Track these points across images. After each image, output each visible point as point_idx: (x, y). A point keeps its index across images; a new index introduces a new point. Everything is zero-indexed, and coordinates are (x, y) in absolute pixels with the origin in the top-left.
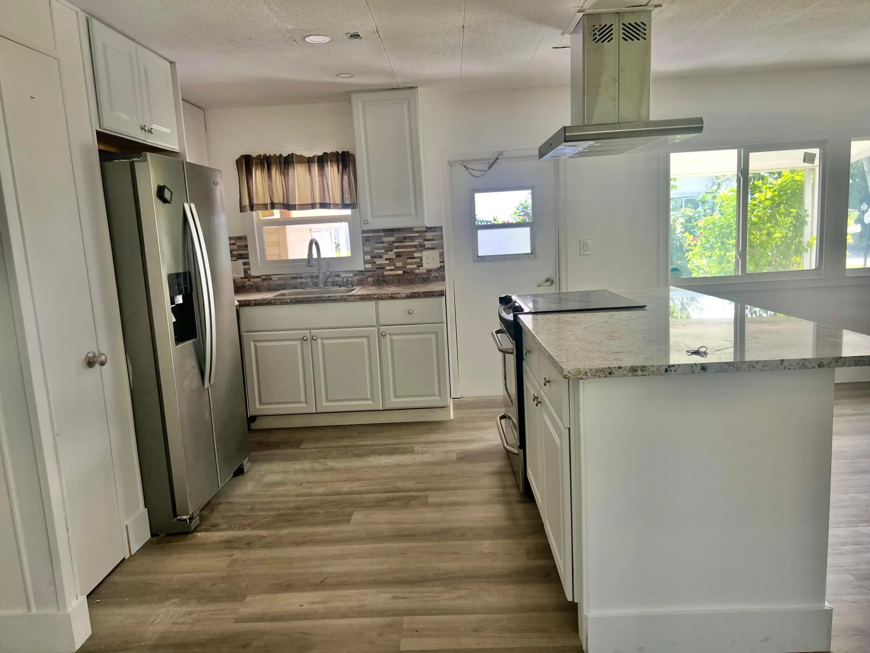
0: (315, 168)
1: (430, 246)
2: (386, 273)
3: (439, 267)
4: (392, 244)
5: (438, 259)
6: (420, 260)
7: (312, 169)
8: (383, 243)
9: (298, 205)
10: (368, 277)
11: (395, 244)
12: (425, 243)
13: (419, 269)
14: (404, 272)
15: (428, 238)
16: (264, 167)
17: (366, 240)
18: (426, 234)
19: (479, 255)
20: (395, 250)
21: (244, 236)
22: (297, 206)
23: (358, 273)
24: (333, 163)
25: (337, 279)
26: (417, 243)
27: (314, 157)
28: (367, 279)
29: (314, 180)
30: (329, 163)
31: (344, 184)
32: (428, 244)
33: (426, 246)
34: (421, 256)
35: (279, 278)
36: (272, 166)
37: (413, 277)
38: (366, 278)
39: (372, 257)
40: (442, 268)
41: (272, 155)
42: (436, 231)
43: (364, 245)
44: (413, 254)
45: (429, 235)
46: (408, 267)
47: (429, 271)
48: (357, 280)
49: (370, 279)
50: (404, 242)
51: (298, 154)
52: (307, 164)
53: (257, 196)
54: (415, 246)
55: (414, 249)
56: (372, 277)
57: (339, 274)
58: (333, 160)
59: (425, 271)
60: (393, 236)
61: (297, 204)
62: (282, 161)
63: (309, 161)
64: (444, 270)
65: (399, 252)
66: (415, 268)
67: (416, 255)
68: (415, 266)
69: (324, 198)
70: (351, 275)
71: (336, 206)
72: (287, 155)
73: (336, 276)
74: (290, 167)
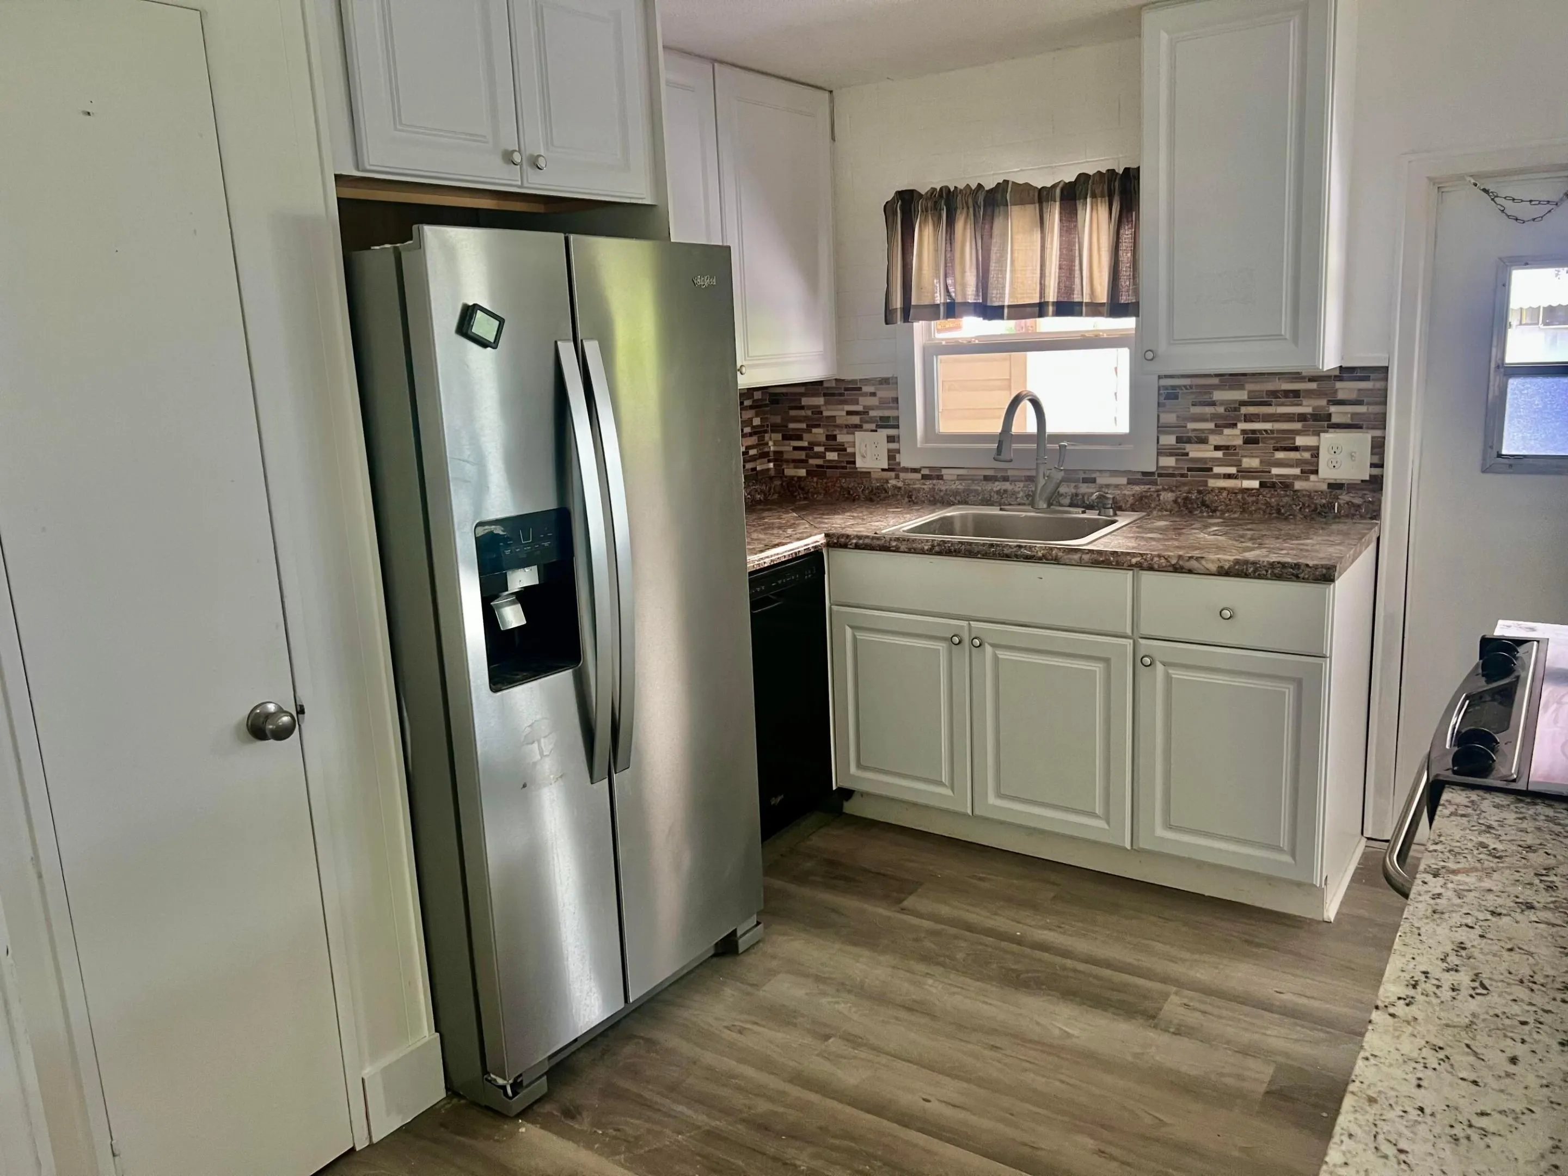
0: (1055, 214)
1: (1347, 420)
2: (1213, 483)
3: (1367, 478)
4: (1236, 409)
5: (1367, 457)
6: (1312, 456)
7: (1046, 216)
8: (1213, 404)
9: (1009, 306)
10: (1164, 490)
11: (1244, 410)
12: (1333, 409)
13: (1307, 479)
14: (1261, 484)
15: (1341, 396)
16: (940, 217)
17: (1169, 395)
18: (1339, 385)
19: (1504, 452)
20: (1242, 426)
21: (893, 377)
22: (1006, 311)
23: (1139, 476)
24: (1099, 199)
25: (1084, 489)
26: (1309, 410)
27: (1054, 186)
28: (1158, 496)
29: (1048, 245)
30: (1089, 200)
31: (1121, 252)
32: (1338, 414)
33: (1335, 419)
34: (1317, 444)
35: (958, 475)
36: (959, 211)
37: (1286, 499)
38: (1158, 491)
39: (1179, 440)
40: (1376, 483)
41: (961, 186)
42: (1366, 379)
43: (1161, 409)
44: (1294, 439)
45: (1346, 389)
46: (1275, 471)
47: (1335, 486)
48: (1133, 495)
49: (1168, 497)
50: (1271, 405)
51: (1021, 181)
52: (1037, 205)
53: (920, 288)
54: (1302, 418)
55: (1298, 426)
56: (1172, 491)
57: (1093, 476)
58: (1098, 191)
59: (1324, 487)
60: (1241, 387)
61: (1006, 303)
62: (981, 200)
63: (1042, 196)
64: (1381, 489)
65: (1254, 432)
66: (1296, 477)
67: (1300, 441)
68: (1297, 471)
69: (1069, 290)
70: (1124, 481)
71: (1095, 309)
72: (993, 185)
73: (1085, 481)
74: (997, 211)
